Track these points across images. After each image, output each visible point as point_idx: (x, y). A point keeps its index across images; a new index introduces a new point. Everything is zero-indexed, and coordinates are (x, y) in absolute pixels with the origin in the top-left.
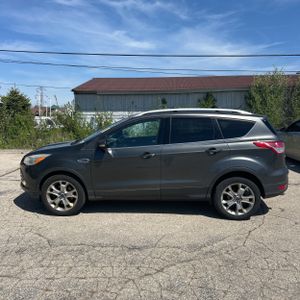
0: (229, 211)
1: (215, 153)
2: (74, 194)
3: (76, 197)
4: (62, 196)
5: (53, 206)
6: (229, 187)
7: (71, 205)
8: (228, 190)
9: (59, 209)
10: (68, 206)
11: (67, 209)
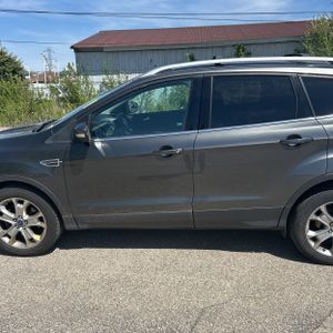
0: (320, 250)
1: (298, 145)
2: (41, 219)
3: (44, 225)
4: (20, 224)
5: (6, 240)
6: (323, 208)
7: (37, 237)
8: (319, 213)
9: (17, 244)
10: (32, 240)
11: (30, 245)
